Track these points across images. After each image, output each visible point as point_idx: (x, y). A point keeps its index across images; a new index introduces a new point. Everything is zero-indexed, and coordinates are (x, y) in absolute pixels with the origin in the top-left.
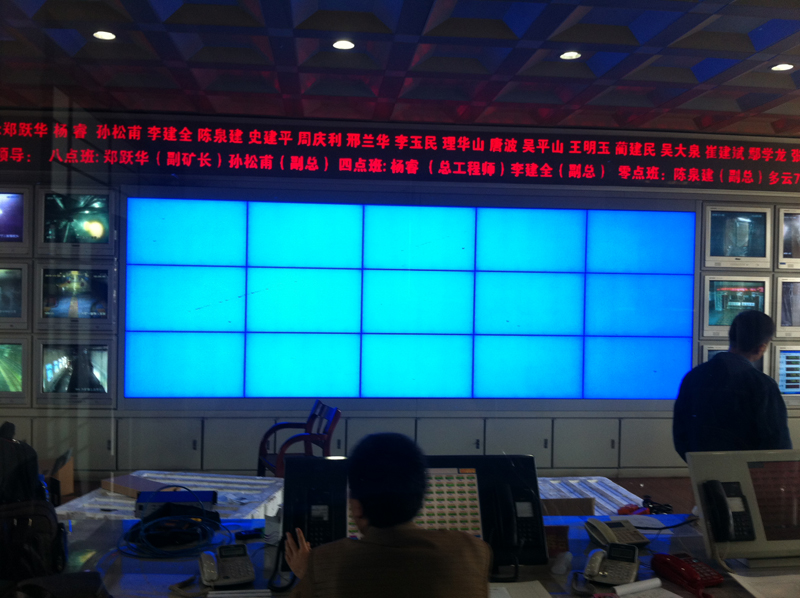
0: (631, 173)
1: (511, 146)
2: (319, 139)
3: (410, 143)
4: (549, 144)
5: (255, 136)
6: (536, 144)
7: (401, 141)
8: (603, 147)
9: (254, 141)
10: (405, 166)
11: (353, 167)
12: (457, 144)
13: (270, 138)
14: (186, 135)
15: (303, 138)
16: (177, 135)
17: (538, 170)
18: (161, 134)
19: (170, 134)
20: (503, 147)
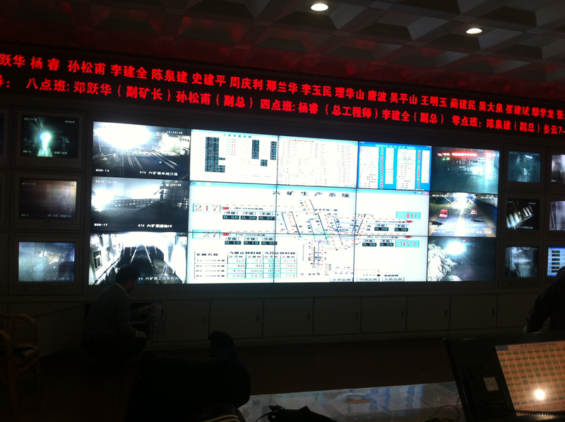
0: (460, 121)
1: (382, 97)
2: (246, 83)
3: (312, 90)
4: (408, 98)
5: (197, 78)
6: (399, 97)
7: (306, 88)
8: (443, 102)
9: (196, 81)
10: (309, 108)
11: (271, 106)
12: (345, 93)
13: (209, 80)
14: (142, 73)
15: (234, 82)
16: (135, 73)
17: (400, 115)
18: (122, 71)
19: (129, 72)
20: (377, 97)
